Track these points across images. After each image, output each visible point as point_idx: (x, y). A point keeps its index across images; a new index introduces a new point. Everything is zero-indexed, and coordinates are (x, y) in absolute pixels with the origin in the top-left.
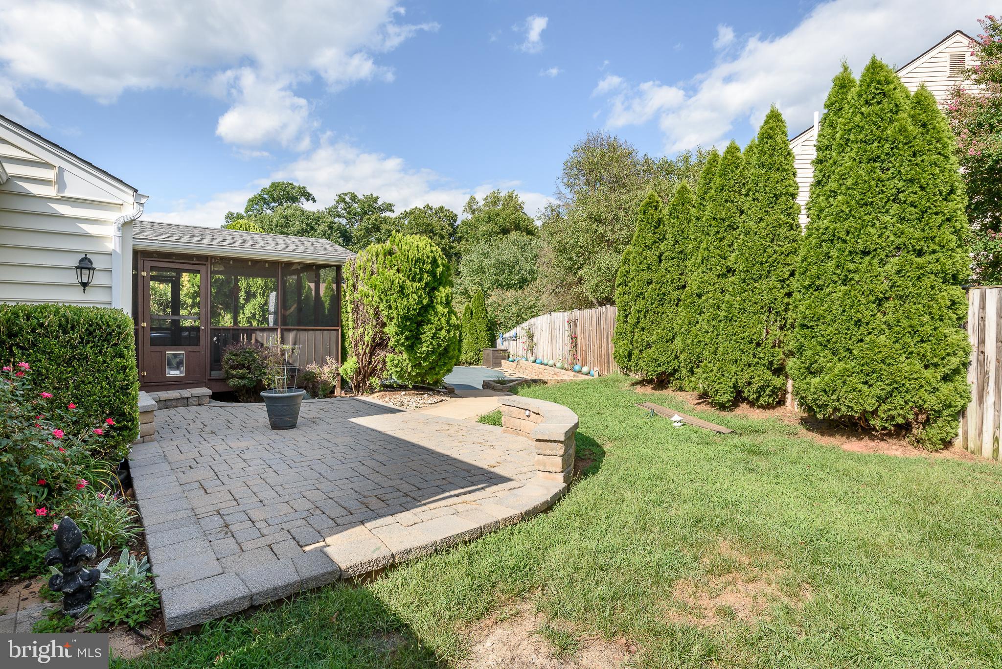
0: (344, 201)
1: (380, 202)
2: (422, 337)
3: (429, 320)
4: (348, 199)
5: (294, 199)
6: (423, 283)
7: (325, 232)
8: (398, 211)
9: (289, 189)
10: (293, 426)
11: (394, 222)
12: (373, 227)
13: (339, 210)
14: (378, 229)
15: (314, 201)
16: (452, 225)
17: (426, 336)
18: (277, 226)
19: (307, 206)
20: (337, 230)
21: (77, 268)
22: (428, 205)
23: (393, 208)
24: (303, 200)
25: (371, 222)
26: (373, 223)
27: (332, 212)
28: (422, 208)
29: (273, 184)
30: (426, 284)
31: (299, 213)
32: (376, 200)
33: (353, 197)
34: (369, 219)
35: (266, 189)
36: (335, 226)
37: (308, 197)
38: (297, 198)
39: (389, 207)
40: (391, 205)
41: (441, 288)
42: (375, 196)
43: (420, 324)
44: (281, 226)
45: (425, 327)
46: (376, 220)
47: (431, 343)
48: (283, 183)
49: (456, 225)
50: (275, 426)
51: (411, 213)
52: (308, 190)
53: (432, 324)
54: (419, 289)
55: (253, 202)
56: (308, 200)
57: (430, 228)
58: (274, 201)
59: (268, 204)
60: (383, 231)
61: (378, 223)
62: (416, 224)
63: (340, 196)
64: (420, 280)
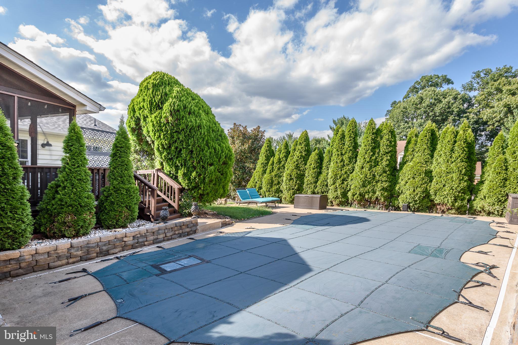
0: (478, 76)
1: (513, 70)
7: (449, 102)
15: (452, 83)
24: (444, 84)
32: (509, 70)
33: (488, 72)
37: (449, 82)
42: (508, 66)
56: (447, 84)
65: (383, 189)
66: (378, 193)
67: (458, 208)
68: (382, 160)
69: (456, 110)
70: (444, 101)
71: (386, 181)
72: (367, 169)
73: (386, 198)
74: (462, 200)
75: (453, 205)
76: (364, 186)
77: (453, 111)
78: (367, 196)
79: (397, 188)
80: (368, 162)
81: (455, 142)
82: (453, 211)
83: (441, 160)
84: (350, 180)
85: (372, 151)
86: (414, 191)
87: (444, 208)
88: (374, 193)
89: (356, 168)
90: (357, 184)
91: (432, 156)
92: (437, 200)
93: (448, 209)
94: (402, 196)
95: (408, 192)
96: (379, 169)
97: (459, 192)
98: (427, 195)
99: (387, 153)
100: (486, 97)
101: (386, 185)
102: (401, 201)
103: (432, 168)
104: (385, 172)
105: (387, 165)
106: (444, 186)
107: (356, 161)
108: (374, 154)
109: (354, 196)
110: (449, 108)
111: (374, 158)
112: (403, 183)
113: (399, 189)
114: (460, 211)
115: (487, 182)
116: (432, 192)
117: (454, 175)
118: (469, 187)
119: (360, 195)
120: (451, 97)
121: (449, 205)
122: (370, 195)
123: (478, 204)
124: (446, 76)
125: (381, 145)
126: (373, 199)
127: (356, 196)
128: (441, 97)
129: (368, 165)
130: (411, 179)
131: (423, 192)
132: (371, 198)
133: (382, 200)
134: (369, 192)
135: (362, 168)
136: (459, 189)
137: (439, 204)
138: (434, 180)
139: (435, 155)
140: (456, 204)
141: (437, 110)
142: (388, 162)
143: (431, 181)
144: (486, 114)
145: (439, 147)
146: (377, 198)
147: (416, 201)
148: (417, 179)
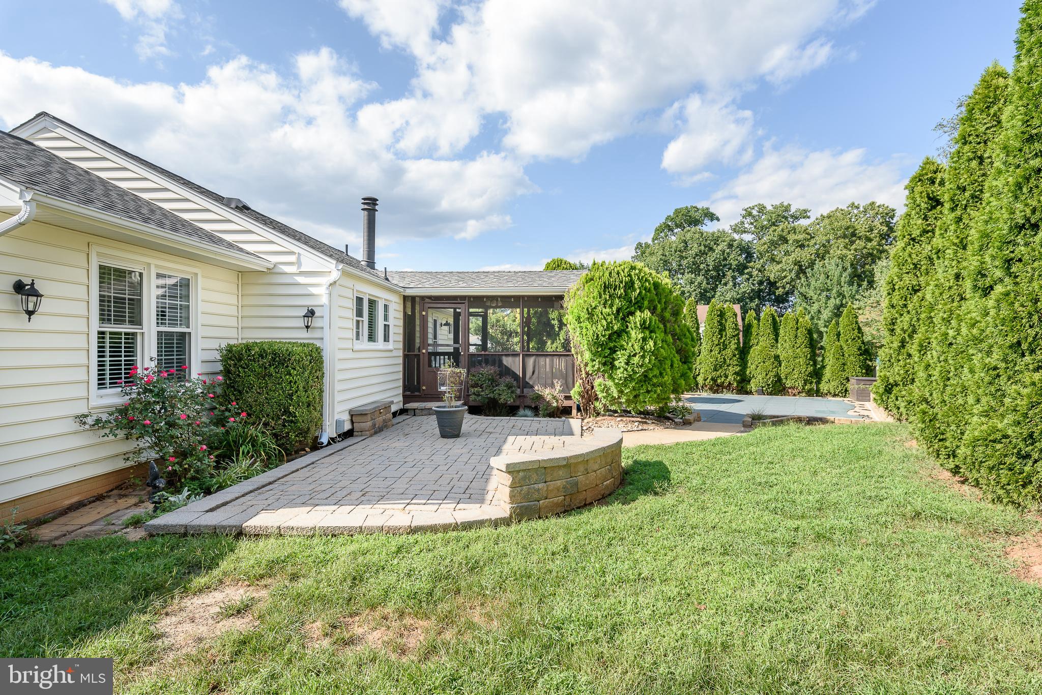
0: (750, 214)
1: (793, 210)
2: (616, 363)
3: (622, 346)
4: (755, 212)
5: (696, 222)
6: (614, 309)
7: (724, 251)
8: (814, 215)
9: (692, 213)
10: (457, 436)
11: (805, 230)
12: (780, 239)
13: (746, 226)
14: (786, 241)
15: (718, 219)
16: (888, 224)
17: (620, 362)
18: (676, 252)
19: (709, 227)
20: (738, 247)
21: (304, 316)
22: (853, 204)
23: (808, 214)
24: (706, 221)
25: (776, 234)
26: (778, 235)
27: (739, 229)
28: (844, 208)
29: (676, 210)
30: (618, 310)
31: (697, 236)
32: (787, 208)
33: (762, 209)
34: (775, 231)
35: (670, 216)
36: (735, 244)
37: (712, 217)
38: (699, 221)
39: (804, 214)
40: (805, 211)
41: (638, 313)
42: (785, 204)
43: (613, 350)
44: (680, 251)
45: (618, 353)
46: (783, 230)
47: (626, 370)
48: (687, 207)
49: (894, 221)
50: (444, 435)
51: (829, 217)
52: (711, 210)
53: (626, 349)
54: (609, 315)
55: (659, 230)
56: (712, 220)
57: (851, 230)
58: (677, 226)
59: (672, 231)
60: (791, 242)
61: (784, 234)
62: (833, 229)
63: (746, 210)
64: (611, 306)
65: (735, 373)
66: (731, 378)
67: (809, 391)
68: (730, 343)
69: (734, 263)
70: (718, 249)
71: (737, 365)
72: (717, 352)
73: (739, 382)
74: (811, 383)
75: (804, 389)
76: (715, 370)
77: (731, 265)
78: (719, 381)
79: (748, 372)
80: (717, 345)
81: (797, 329)
82: (804, 394)
83: (787, 345)
84: (698, 363)
85: (719, 334)
86: (767, 375)
87: (795, 391)
88: (726, 377)
89: (703, 350)
90: (708, 369)
91: (777, 341)
92: (789, 383)
93: (799, 393)
94: (753, 380)
95: (760, 377)
96: (729, 352)
97: (807, 376)
98: (779, 380)
99: (734, 336)
100: (769, 247)
101: (738, 369)
102: (753, 386)
103: (779, 352)
104: (734, 356)
105: (736, 349)
106: (793, 370)
107: (701, 343)
108: (722, 337)
109: (705, 380)
110: (725, 259)
111: (722, 341)
112: (754, 366)
113: (750, 373)
114: (809, 393)
115: (828, 368)
116: (783, 376)
117: (801, 360)
118: (814, 370)
119: (712, 379)
120: (725, 243)
121: (800, 388)
122: (723, 379)
123: (824, 387)
124: (708, 209)
125: (727, 327)
126: (726, 384)
127: (708, 381)
128: (712, 243)
129: (717, 348)
130: (762, 364)
131: (775, 376)
132: (723, 383)
133: (735, 384)
134: (721, 377)
135: (711, 351)
136: (807, 373)
137: (790, 388)
138: (783, 365)
139: (780, 340)
140: (806, 387)
141: (711, 260)
142: (736, 346)
143: (780, 366)
144: (773, 272)
145: (781, 332)
146: (730, 383)
147: (769, 385)
148: (767, 364)
